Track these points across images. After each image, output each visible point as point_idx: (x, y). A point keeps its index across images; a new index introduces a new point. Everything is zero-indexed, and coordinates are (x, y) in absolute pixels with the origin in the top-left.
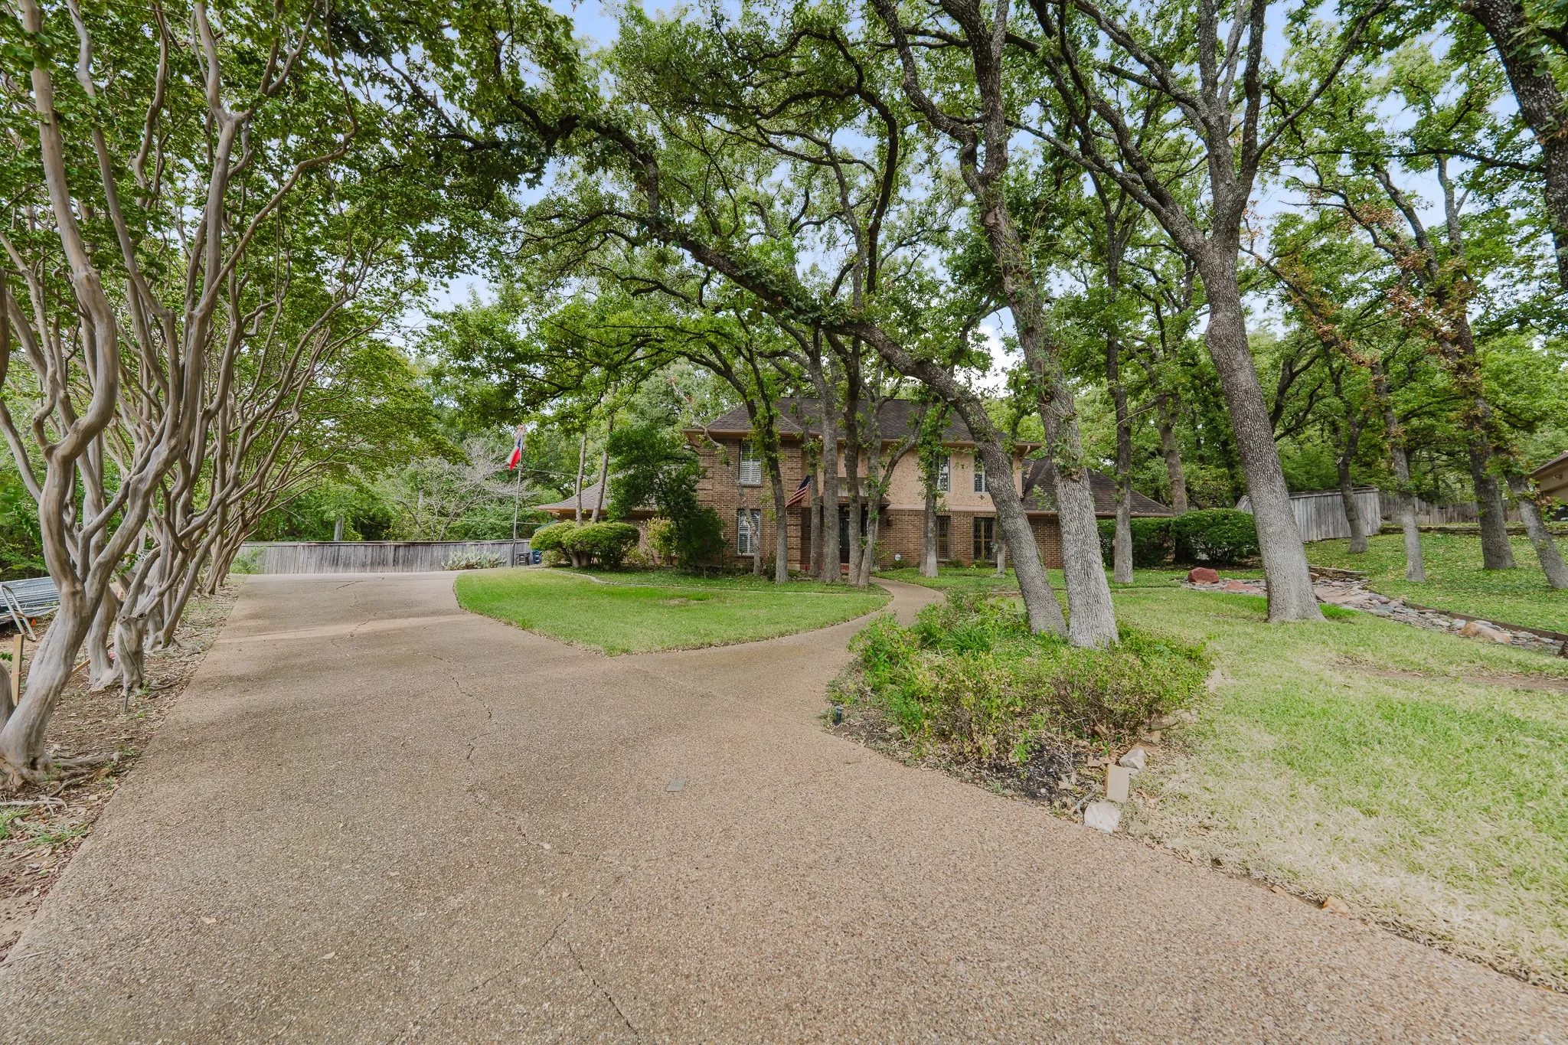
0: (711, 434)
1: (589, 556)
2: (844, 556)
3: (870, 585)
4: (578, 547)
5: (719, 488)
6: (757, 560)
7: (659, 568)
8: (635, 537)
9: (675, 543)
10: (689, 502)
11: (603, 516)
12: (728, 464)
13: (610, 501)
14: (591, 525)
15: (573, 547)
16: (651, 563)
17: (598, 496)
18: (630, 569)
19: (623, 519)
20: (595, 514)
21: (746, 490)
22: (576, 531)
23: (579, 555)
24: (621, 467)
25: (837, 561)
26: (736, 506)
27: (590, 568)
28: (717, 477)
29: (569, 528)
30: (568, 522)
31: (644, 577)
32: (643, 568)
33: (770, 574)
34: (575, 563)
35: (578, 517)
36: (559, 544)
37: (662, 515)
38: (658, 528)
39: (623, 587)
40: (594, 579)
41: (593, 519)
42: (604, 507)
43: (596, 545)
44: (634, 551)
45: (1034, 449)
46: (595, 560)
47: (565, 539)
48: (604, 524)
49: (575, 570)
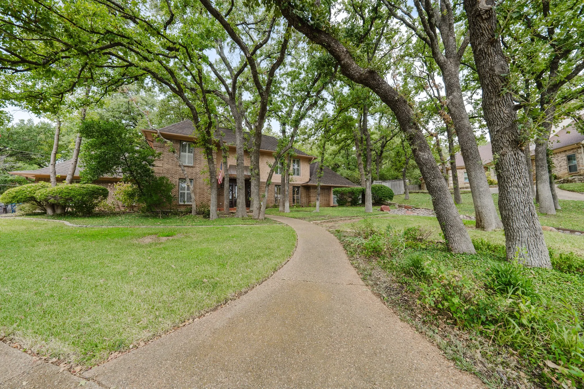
0: (163, 135)
1: (63, 207)
2: (248, 204)
3: (265, 218)
4: (52, 200)
5: (166, 166)
6: (194, 206)
7: (124, 213)
8: (105, 194)
9: (136, 198)
10: (147, 173)
11: (75, 180)
12: (174, 152)
13: (82, 170)
14: (65, 185)
15: (46, 200)
16: (117, 210)
17: (72, 166)
18: (101, 215)
19: (94, 182)
20: (69, 178)
21: (186, 168)
22: (48, 190)
23: (53, 206)
24: (93, 146)
25: (245, 206)
26: (178, 177)
27: (65, 215)
28: (165, 159)
29: (43, 187)
30: (42, 183)
31: (113, 220)
32: (111, 214)
33: (206, 215)
34: (49, 211)
35: (52, 179)
36: (33, 199)
37: (126, 181)
38: (123, 188)
39: (96, 229)
40: (67, 224)
41: (67, 181)
42: (77, 174)
43: (71, 199)
44: (104, 202)
45: (315, 159)
46: (70, 209)
47: (38, 195)
48: (77, 185)
49: (48, 217)
